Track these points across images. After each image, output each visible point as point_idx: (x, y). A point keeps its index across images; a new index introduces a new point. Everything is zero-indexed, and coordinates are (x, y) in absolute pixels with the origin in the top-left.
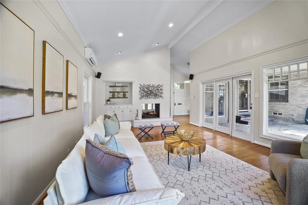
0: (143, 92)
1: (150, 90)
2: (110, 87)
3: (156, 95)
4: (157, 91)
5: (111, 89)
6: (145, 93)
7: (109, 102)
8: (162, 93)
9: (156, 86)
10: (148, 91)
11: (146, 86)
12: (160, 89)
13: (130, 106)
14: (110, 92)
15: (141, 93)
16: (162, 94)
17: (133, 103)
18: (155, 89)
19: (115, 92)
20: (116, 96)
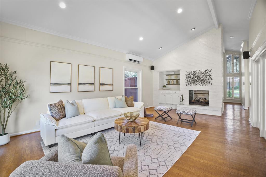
0: (189, 79)
1: (196, 76)
2: (167, 75)
3: (203, 82)
4: (204, 77)
5: (168, 78)
6: (191, 80)
7: (164, 88)
8: (211, 79)
9: (203, 71)
10: (194, 77)
11: (193, 73)
12: (207, 74)
13: (177, 92)
14: (167, 80)
15: (187, 80)
16: (210, 81)
17: (180, 89)
18: (202, 75)
19: (170, 80)
20: (171, 83)
